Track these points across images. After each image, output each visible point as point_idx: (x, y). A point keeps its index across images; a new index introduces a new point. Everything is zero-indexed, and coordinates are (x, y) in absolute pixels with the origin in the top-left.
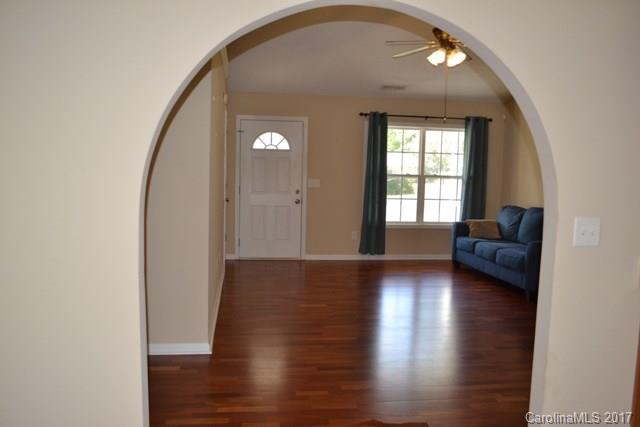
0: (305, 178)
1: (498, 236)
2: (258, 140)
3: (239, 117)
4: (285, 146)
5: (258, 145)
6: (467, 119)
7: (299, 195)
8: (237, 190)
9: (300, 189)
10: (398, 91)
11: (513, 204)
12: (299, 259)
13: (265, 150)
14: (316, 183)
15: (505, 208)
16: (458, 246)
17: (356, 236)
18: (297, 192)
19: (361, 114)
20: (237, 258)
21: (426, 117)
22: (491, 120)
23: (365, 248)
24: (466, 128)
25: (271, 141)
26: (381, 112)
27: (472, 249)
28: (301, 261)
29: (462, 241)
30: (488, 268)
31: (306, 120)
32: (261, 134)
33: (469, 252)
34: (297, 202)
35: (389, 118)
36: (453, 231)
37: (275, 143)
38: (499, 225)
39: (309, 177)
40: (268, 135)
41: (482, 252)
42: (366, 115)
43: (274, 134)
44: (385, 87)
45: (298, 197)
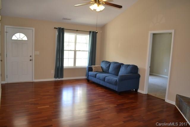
0: (34, 51)
1: (102, 71)
2: (14, 36)
3: (6, 26)
4: (25, 38)
5: (14, 38)
6: (90, 32)
7: (31, 57)
8: (5, 56)
9: (31, 55)
10: (69, 21)
11: (105, 60)
12: (32, 81)
13: (17, 40)
14: (38, 53)
15: (103, 61)
16: (89, 74)
17: (53, 72)
18: (31, 56)
19: (55, 28)
20: (6, 83)
21: (77, 30)
22: (97, 33)
23: (56, 76)
24: (90, 35)
25: (19, 36)
26: (62, 28)
27: (95, 76)
28: (32, 82)
29: (90, 73)
30: (102, 83)
31: (34, 29)
32: (15, 34)
33: (94, 77)
34: (31, 60)
35: (65, 30)
36: (87, 69)
37: (21, 37)
38: (102, 67)
39: (35, 51)
40: (18, 34)
41: (99, 77)
42: (56, 28)
43: (21, 34)
44: (64, 19)
45: (31, 58)
